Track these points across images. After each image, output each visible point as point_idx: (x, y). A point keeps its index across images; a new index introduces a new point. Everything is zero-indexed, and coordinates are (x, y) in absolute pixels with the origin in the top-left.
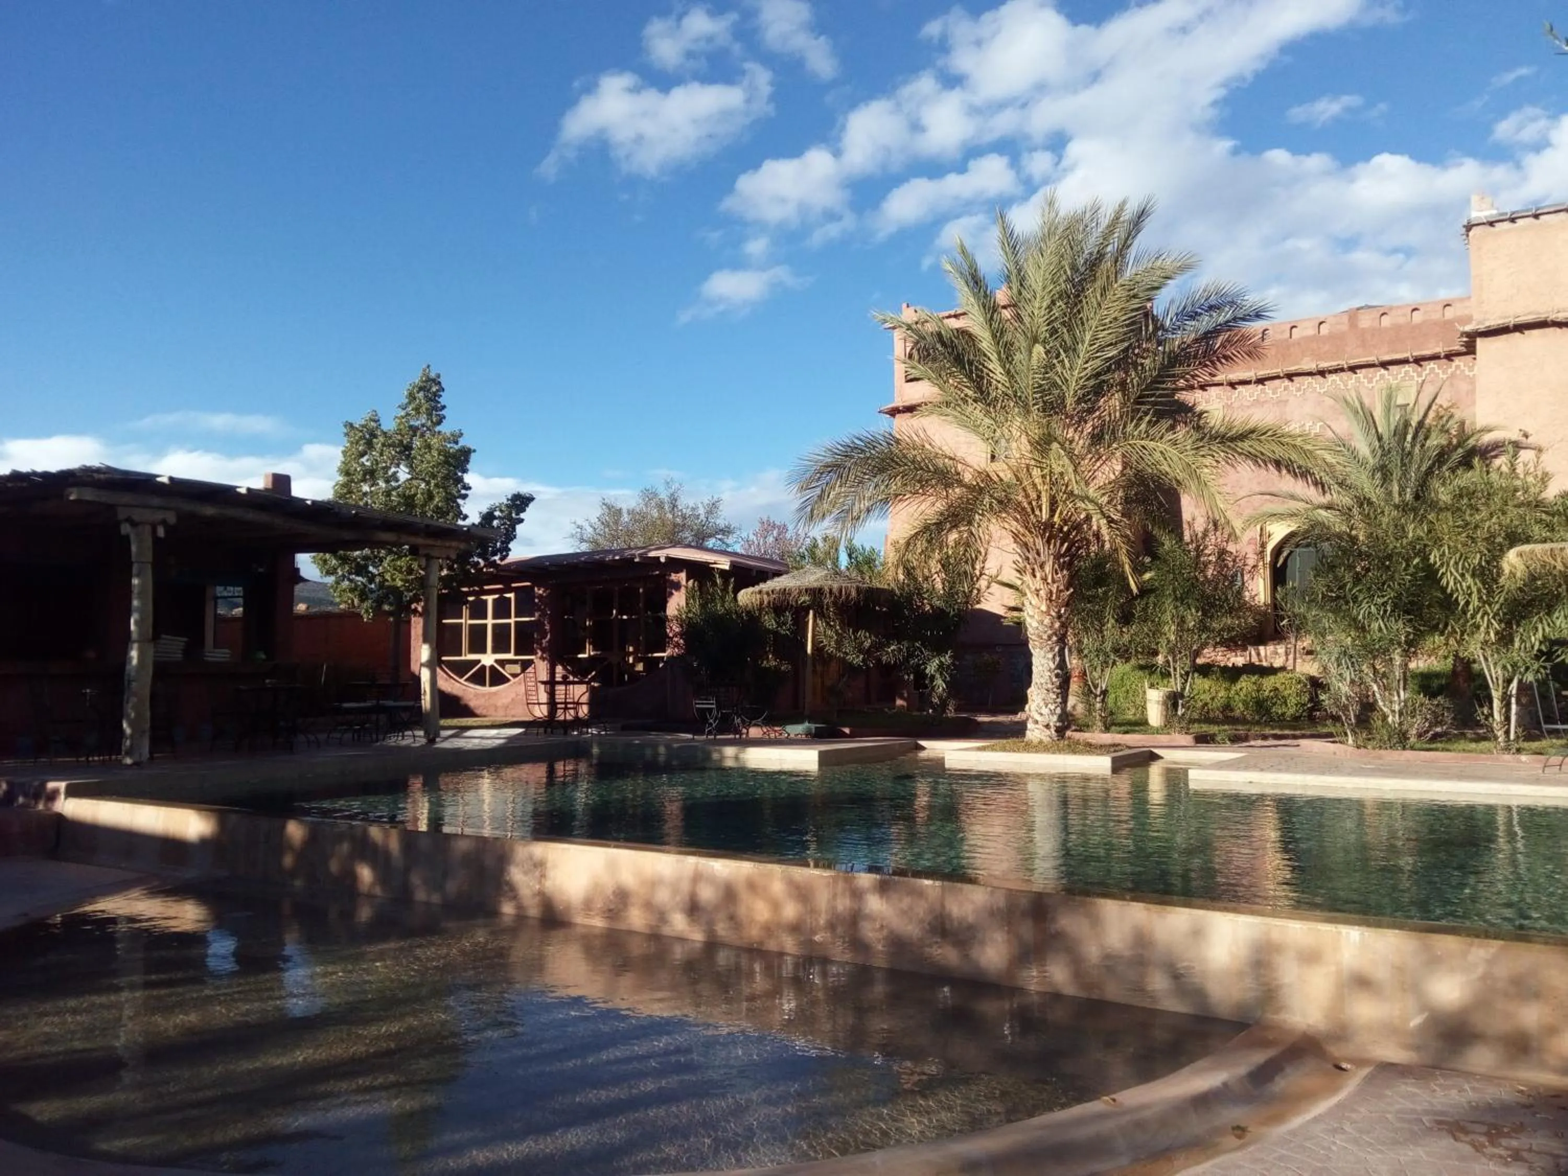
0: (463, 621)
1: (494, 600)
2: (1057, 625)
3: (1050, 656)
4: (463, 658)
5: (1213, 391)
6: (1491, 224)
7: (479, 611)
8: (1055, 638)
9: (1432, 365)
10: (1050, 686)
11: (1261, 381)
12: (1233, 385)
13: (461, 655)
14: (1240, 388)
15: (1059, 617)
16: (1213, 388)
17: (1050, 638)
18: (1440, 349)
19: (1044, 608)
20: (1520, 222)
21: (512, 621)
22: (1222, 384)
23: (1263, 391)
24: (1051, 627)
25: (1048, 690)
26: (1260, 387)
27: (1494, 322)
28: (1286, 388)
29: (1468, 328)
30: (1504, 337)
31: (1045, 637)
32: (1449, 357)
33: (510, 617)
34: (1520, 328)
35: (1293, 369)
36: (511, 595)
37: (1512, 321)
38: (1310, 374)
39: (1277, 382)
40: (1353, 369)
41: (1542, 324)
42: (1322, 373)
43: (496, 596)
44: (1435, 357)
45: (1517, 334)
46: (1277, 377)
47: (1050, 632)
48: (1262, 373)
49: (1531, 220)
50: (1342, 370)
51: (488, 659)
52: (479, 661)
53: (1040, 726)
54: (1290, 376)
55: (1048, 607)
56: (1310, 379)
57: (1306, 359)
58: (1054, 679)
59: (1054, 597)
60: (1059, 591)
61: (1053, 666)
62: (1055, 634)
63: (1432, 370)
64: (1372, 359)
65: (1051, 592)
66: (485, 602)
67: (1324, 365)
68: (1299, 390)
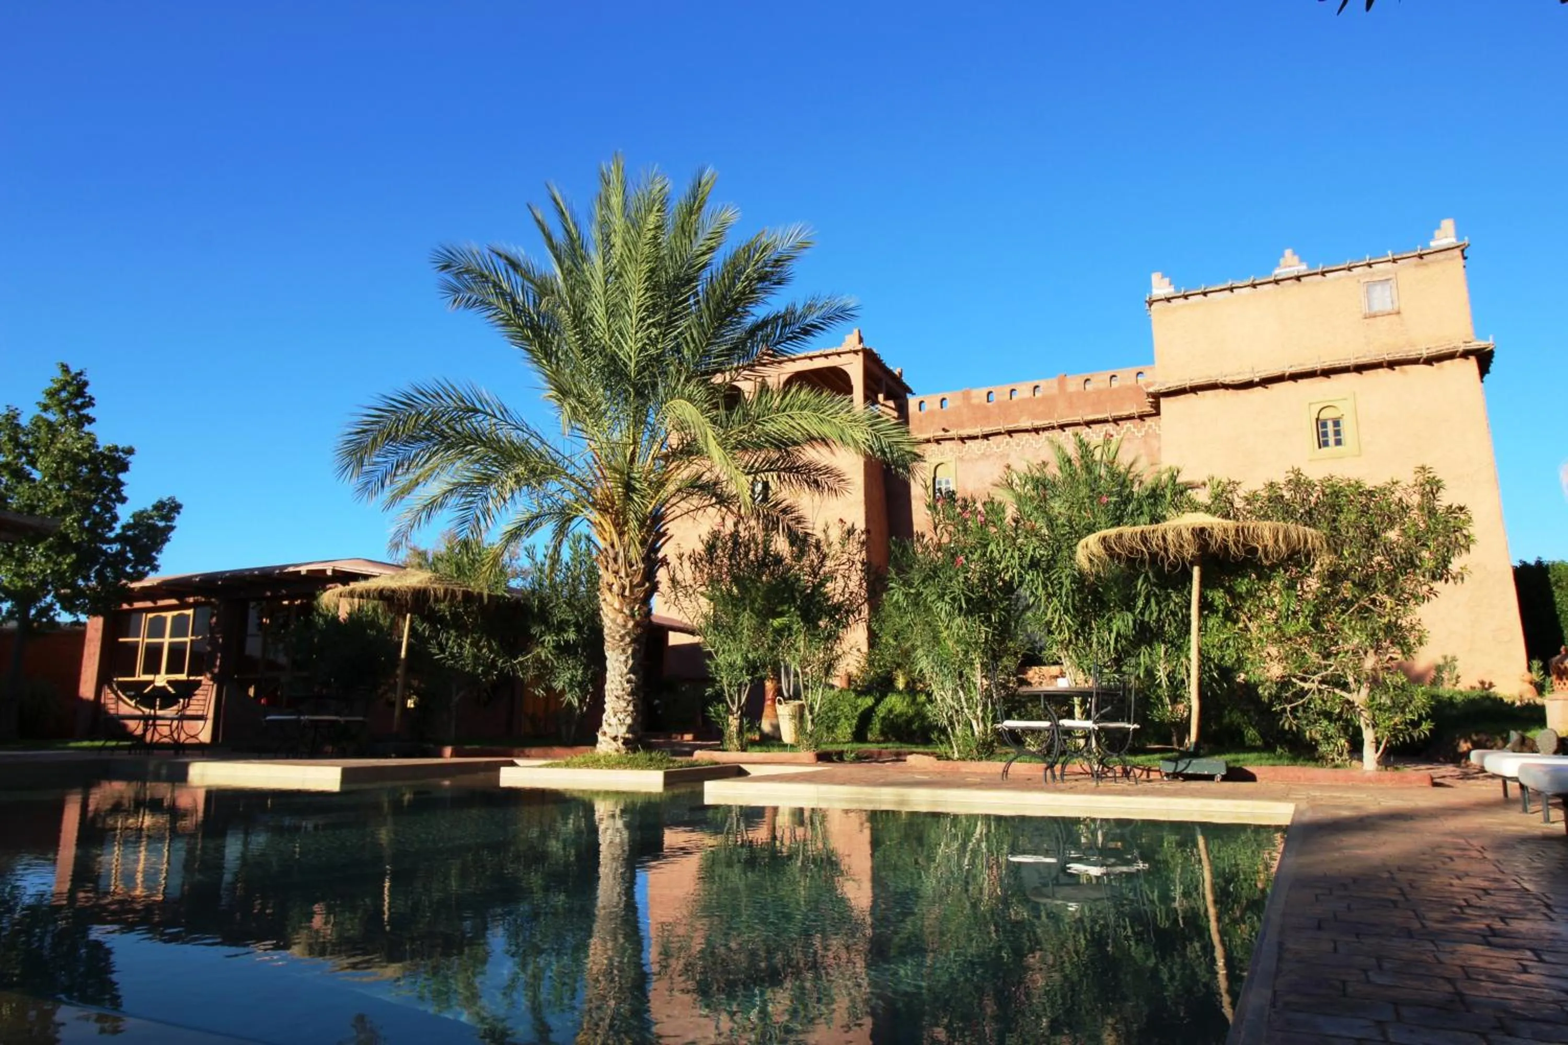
0: (140, 639)
1: (174, 618)
2: (631, 624)
3: (623, 658)
4: (136, 679)
5: (947, 445)
6: (1168, 300)
7: (157, 629)
8: (628, 639)
9: (1128, 424)
10: (620, 693)
11: (986, 437)
12: (963, 440)
13: (134, 675)
14: (969, 442)
15: (633, 616)
16: (947, 442)
17: (622, 638)
18: (1134, 410)
19: (617, 605)
20: (1192, 299)
21: (187, 639)
22: (952, 439)
23: (988, 445)
24: (625, 626)
25: (617, 697)
26: (986, 442)
27: (1174, 383)
28: (1008, 443)
29: (1151, 390)
30: (1182, 397)
31: (617, 637)
32: (1142, 417)
33: (186, 636)
34: (1195, 389)
35: (1011, 426)
36: (190, 612)
37: (1187, 384)
38: (1027, 431)
39: (999, 438)
40: (1062, 427)
41: (1213, 386)
42: (1036, 430)
43: (175, 613)
44: (1130, 418)
45: (1192, 395)
46: (999, 433)
47: (623, 632)
48: (987, 430)
49: (1201, 296)
50: (1053, 428)
51: (161, 680)
52: (151, 682)
53: (607, 739)
54: (1010, 433)
55: (621, 604)
56: (1027, 435)
57: (1024, 418)
58: (626, 685)
59: (627, 593)
60: (632, 587)
61: (625, 671)
62: (628, 634)
63: (1129, 429)
64: (1077, 419)
65: (623, 588)
66: (165, 619)
67: (1038, 423)
68: (1018, 445)
